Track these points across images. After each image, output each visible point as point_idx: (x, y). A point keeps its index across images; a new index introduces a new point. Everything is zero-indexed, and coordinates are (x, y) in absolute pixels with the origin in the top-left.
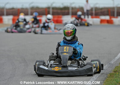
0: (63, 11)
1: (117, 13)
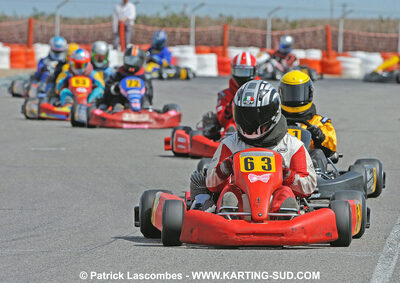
1: (344, 42)
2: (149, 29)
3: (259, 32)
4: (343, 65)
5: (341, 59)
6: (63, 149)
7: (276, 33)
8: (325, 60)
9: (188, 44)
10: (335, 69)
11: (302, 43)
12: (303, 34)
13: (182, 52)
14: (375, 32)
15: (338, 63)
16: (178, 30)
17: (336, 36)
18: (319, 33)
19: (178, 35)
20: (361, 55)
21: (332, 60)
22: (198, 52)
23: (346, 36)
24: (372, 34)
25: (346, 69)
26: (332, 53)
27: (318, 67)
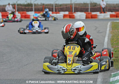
0: (27, 8)
5: (74, 14)
8: (70, 14)
13: (31, 13)
15: (74, 15)
19: (30, 9)
23: (75, 8)
25: (76, 17)
27: (68, 16)
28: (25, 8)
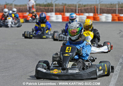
1: (100, 11)
2: (41, 7)
3: (74, 8)
4: (100, 18)
6: (16, 44)
7: (79, 8)
8: (95, 16)
9: (53, 12)
10: (97, 19)
11: (87, 11)
12: (87, 9)
13: (51, 14)
14: (109, 8)
15: (98, 17)
16: (50, 8)
17: (97, 9)
18: (92, 8)
19: (50, 9)
20: (105, 15)
21: (97, 16)
22: (56, 14)
23: (100, 9)
24: (108, 8)
25: (101, 19)
26: (97, 14)
27: (92, 18)
28: (44, 9)
